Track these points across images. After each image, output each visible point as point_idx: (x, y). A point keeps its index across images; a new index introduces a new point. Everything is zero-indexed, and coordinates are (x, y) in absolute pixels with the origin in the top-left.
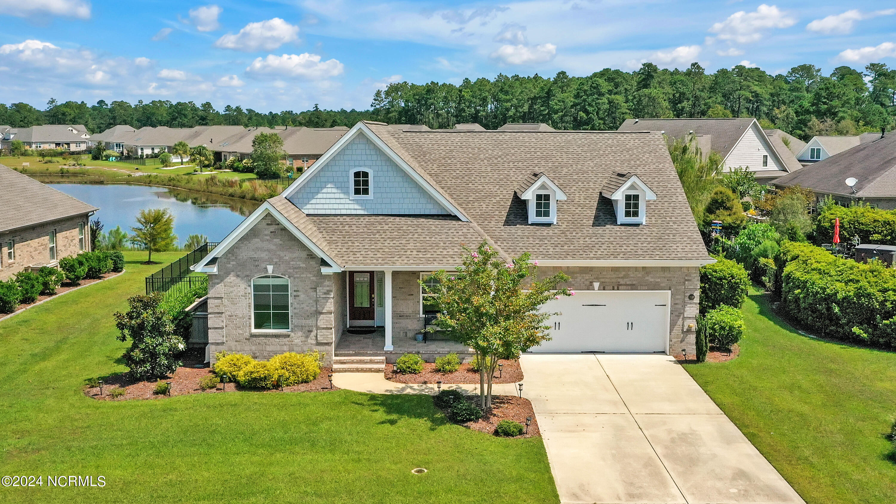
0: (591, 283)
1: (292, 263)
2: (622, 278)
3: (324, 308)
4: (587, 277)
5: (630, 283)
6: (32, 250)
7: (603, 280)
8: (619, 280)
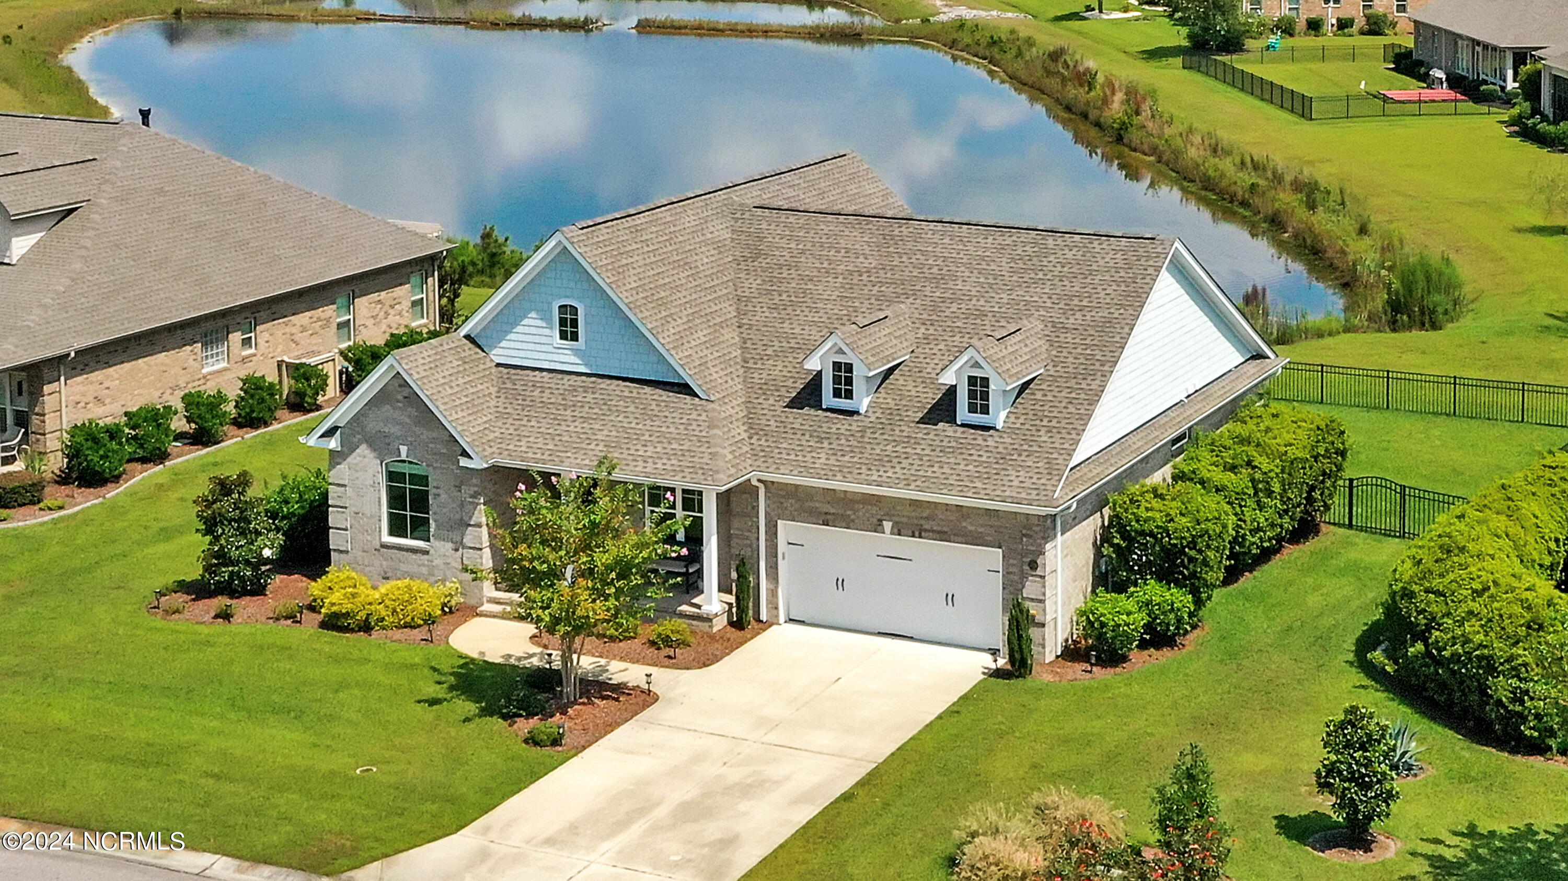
0: (880, 521)
1: (431, 445)
2: (927, 518)
3: (471, 518)
4: (874, 510)
5: (939, 529)
6: (294, 330)
7: (897, 519)
8: (923, 522)
